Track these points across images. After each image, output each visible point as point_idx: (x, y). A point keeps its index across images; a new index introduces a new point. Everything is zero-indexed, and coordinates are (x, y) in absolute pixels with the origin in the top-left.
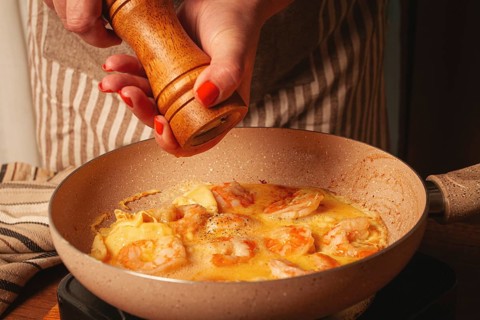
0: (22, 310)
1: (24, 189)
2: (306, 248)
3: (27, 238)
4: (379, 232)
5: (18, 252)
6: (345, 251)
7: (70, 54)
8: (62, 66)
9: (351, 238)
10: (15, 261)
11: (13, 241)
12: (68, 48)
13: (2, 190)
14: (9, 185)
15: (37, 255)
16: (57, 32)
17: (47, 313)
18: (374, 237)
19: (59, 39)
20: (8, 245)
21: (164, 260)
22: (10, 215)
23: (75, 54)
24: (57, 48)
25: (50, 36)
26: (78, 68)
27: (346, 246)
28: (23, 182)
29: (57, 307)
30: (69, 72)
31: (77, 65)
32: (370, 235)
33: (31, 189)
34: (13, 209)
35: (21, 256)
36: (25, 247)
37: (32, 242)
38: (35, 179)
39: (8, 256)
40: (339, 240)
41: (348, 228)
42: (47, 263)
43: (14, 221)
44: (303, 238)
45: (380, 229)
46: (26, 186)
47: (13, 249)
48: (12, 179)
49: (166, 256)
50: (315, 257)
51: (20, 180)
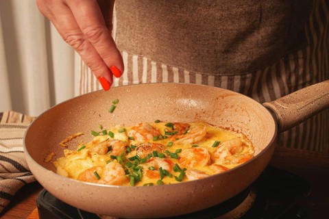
0: (13, 212)
1: (14, 129)
2: (206, 161)
3: (16, 163)
4: (247, 146)
5: (10, 172)
6: (230, 161)
7: (134, 45)
8: (129, 54)
9: (232, 152)
10: (8, 178)
11: (6, 164)
12: (132, 40)
13: (1, 129)
14: (4, 126)
15: (23, 174)
16: (123, 29)
17: (30, 213)
18: (246, 150)
19: (125, 34)
20: (3, 167)
21: (111, 178)
22: (5, 146)
23: (137, 43)
24: (124, 41)
25: (119, 33)
26: (141, 54)
27: (231, 157)
28: (13, 124)
29: (37, 209)
30: (135, 58)
31: (139, 52)
32: (243, 149)
33: (19, 129)
34: (6, 142)
35: (12, 175)
36: (15, 168)
37: (20, 165)
38: (22, 122)
39: (3, 174)
40: (225, 154)
41: (229, 145)
42: (30, 180)
43: (7, 150)
44: (203, 155)
45: (247, 144)
46: (16, 127)
47: (7, 170)
48: (7, 122)
49: (112, 176)
50: (212, 167)
51: (11, 122)
